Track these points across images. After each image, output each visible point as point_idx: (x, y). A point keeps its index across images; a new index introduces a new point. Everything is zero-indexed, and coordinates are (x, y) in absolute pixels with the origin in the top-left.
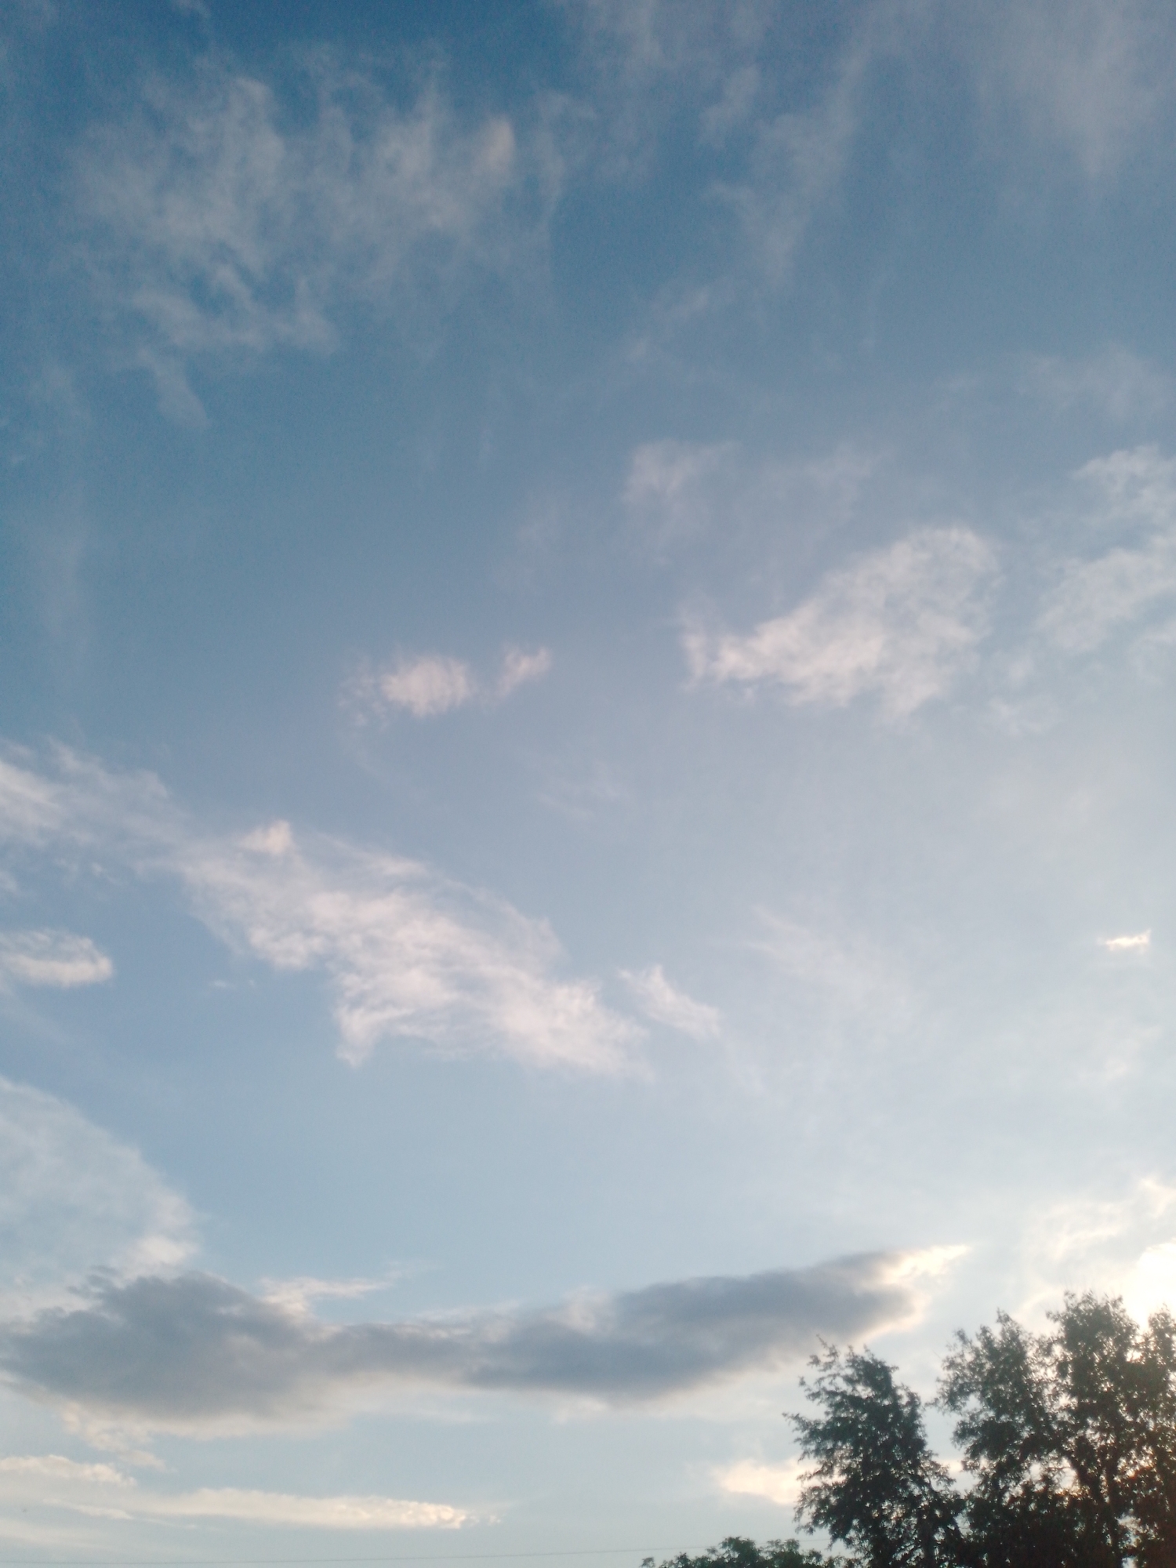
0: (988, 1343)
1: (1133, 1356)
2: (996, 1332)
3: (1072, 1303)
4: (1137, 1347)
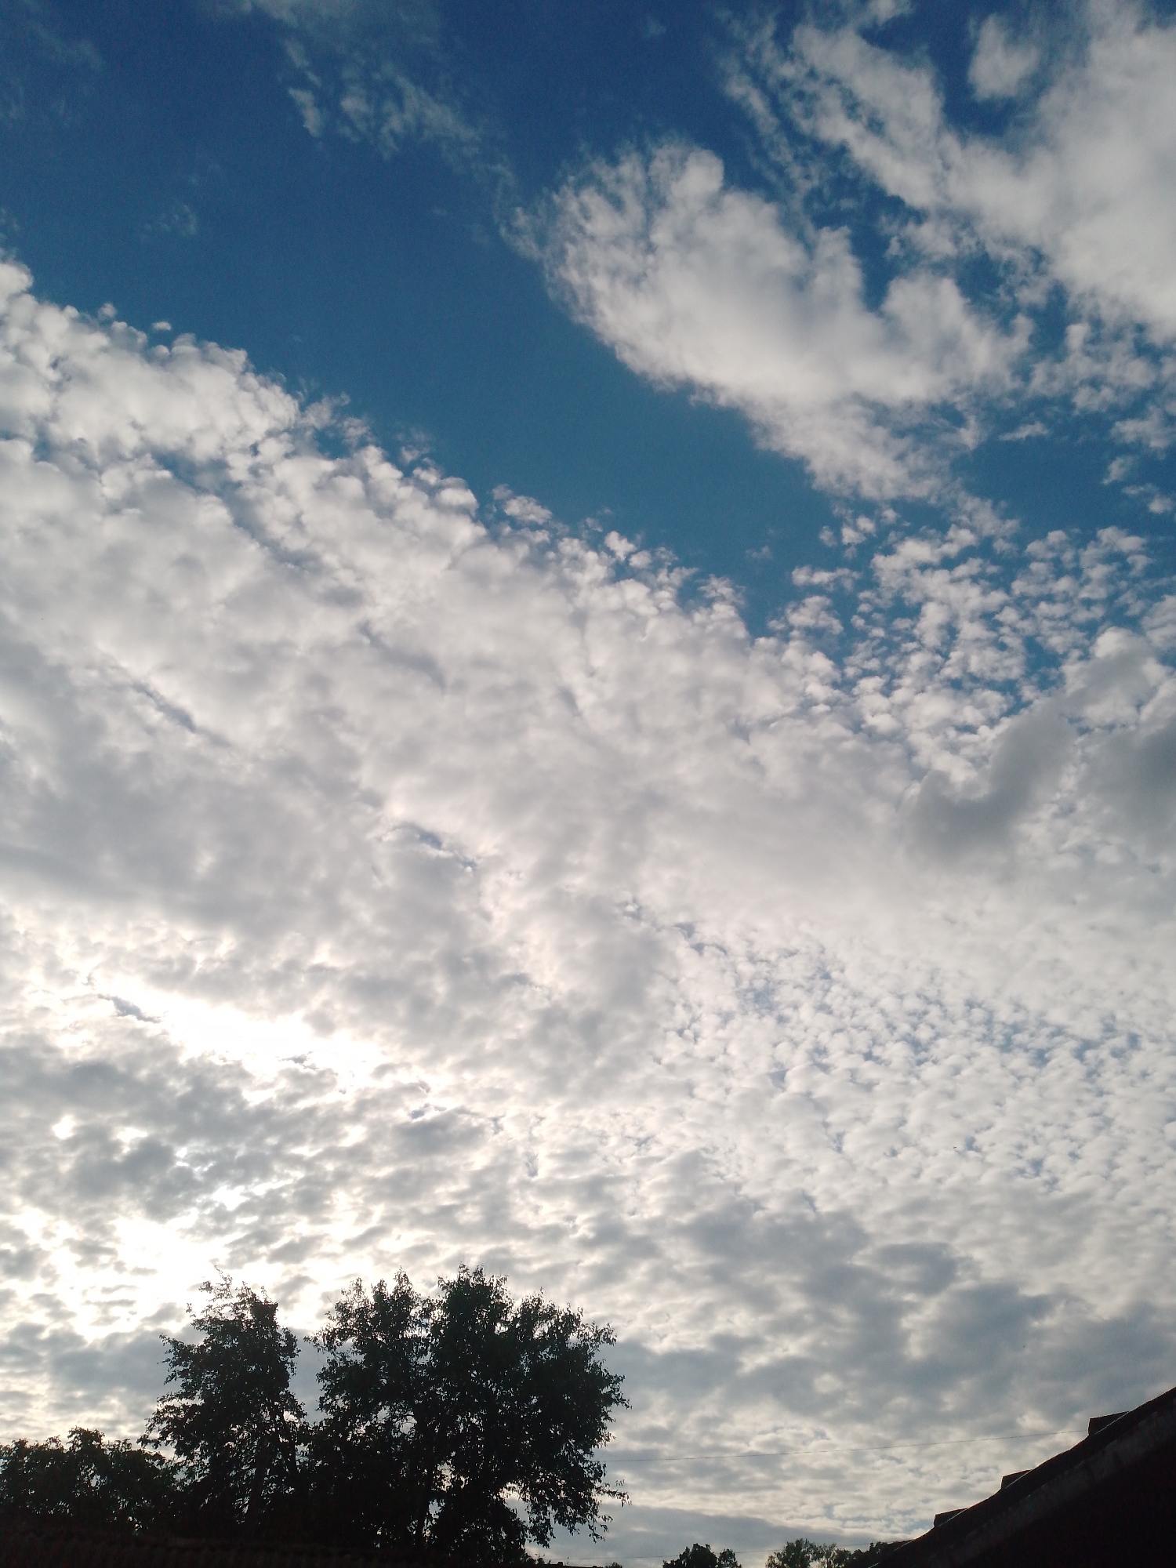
0: (379, 1295)
1: (500, 1328)
2: (389, 1291)
3: (464, 1275)
4: (505, 1323)
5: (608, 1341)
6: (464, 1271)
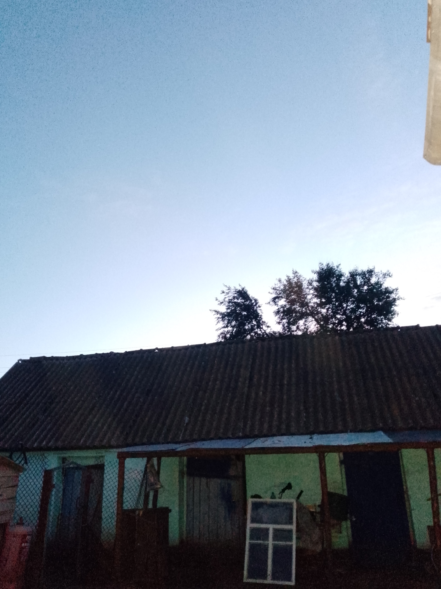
0: (289, 281)
4: (344, 281)
5: (390, 277)
6: (321, 265)
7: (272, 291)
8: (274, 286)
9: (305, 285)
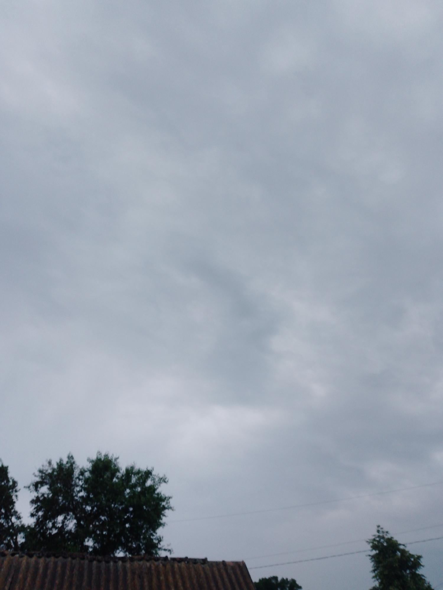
0: (60, 466)
1: (115, 480)
2: (64, 463)
4: (117, 478)
5: (165, 482)
6: (99, 454)
7: (37, 473)
8: (41, 468)
9: (76, 473)
